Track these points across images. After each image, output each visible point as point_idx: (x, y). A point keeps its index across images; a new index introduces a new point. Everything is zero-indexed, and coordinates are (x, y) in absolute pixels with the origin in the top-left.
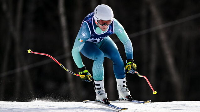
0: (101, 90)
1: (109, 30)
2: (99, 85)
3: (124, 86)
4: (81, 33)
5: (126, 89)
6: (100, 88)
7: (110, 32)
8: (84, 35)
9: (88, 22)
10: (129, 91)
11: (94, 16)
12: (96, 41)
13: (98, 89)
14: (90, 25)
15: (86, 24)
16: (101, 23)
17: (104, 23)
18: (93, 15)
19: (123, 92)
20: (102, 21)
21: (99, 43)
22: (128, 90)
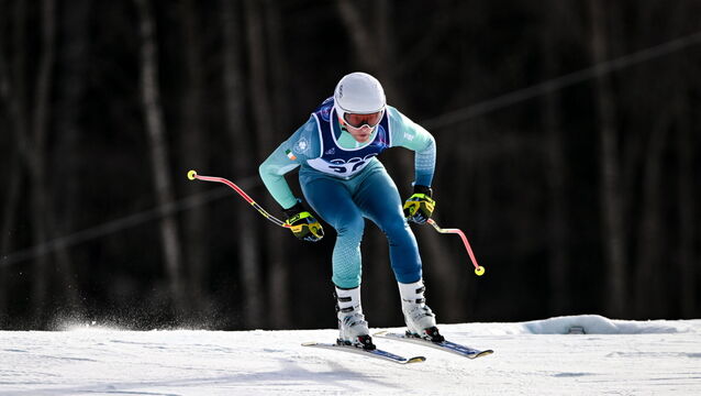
0: (352, 313)
1: (377, 139)
2: (349, 299)
3: (418, 301)
4: (297, 140)
5: (425, 309)
6: (351, 309)
7: (380, 144)
8: (302, 145)
9: (319, 116)
10: (434, 315)
11: (336, 106)
12: (343, 170)
13: (345, 310)
14: (325, 126)
15: (315, 120)
16: (354, 122)
17: (362, 120)
18: (332, 103)
19: (417, 318)
20: (357, 116)
21: (353, 177)
22: (430, 311)
